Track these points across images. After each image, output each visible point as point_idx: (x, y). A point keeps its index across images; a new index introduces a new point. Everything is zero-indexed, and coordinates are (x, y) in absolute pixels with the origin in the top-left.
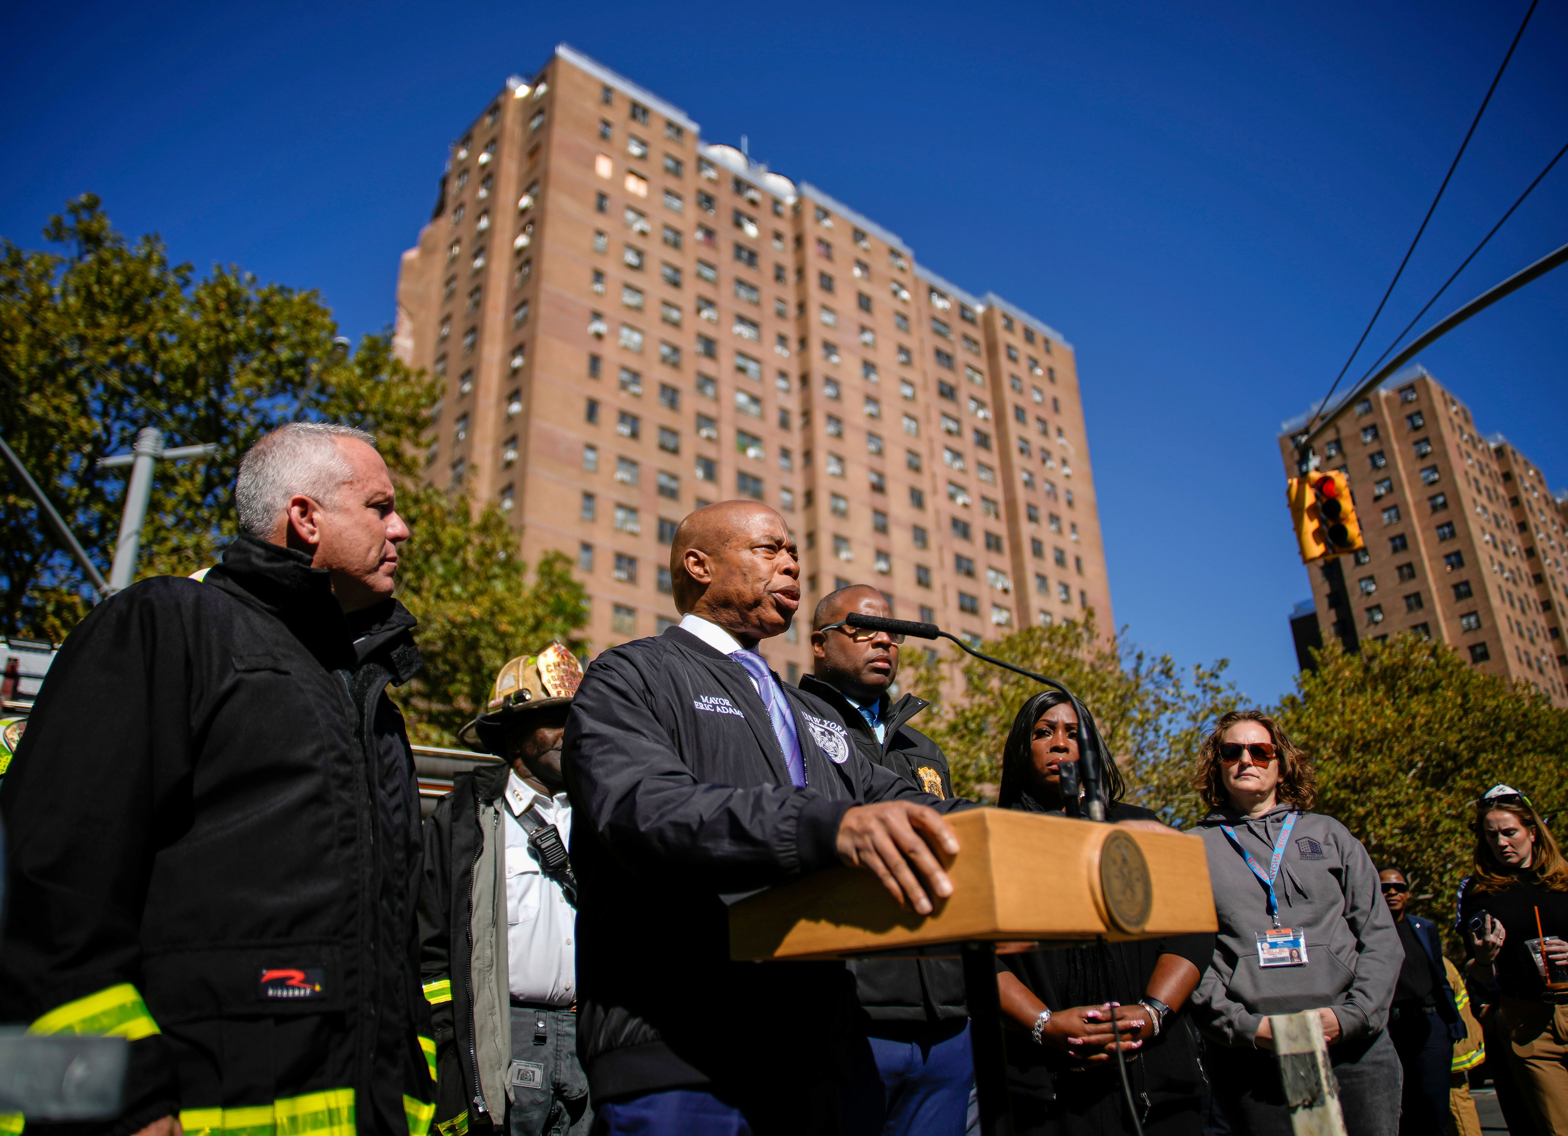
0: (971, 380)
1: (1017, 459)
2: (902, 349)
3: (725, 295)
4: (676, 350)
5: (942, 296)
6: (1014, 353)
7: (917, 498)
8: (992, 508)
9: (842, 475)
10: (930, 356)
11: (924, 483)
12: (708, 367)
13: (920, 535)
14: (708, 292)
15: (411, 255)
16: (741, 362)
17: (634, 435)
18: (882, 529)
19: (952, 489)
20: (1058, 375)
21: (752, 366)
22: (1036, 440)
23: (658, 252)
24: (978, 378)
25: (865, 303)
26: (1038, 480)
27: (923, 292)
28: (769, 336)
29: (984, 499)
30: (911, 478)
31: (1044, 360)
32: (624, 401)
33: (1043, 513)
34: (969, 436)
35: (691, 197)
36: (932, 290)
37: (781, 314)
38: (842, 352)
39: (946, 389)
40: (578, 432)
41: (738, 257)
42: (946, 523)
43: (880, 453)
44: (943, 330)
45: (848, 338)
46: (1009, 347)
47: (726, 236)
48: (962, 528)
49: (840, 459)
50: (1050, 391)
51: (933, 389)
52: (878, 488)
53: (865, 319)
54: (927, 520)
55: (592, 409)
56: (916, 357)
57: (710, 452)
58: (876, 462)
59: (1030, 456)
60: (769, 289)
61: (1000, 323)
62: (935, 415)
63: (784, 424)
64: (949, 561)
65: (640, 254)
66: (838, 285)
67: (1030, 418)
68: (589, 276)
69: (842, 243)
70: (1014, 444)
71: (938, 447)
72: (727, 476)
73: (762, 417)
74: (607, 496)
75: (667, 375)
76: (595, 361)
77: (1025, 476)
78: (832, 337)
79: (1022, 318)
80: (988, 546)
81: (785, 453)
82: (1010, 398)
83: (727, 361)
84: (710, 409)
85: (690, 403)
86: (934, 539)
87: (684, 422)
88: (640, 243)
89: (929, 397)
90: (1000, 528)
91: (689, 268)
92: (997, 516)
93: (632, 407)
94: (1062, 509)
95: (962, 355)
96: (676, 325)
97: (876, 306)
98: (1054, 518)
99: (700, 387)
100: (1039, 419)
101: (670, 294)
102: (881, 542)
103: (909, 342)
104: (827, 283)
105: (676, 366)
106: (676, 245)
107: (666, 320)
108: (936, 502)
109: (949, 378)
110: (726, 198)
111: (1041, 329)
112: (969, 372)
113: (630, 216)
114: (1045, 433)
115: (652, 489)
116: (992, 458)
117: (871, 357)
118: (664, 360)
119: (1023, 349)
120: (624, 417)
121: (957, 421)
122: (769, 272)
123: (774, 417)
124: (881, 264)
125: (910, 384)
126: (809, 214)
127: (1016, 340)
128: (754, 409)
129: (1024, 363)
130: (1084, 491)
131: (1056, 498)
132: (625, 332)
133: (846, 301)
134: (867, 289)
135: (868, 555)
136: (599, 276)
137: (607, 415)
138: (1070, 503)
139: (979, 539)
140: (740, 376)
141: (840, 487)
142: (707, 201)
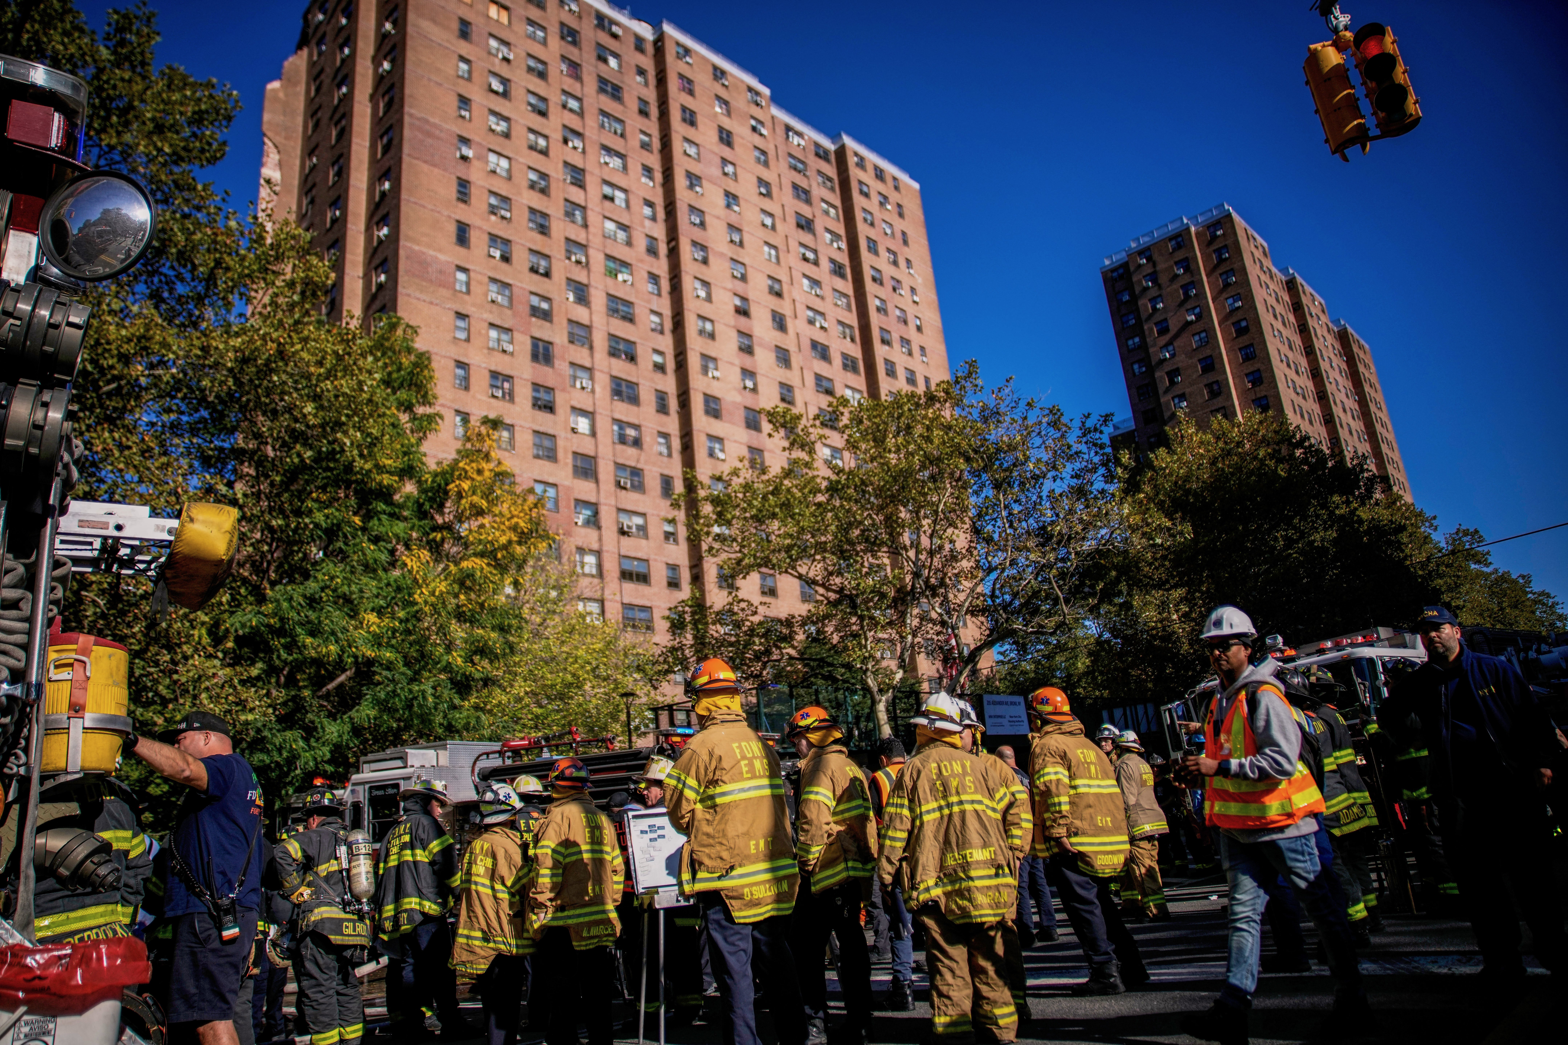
0: (827, 213)
1: (870, 287)
2: (761, 181)
3: (591, 125)
4: (544, 176)
5: (800, 134)
6: (865, 189)
7: (780, 322)
8: (847, 331)
9: (709, 299)
10: (788, 190)
11: (785, 308)
12: (577, 195)
13: (783, 357)
14: (574, 122)
15: (275, 85)
16: (607, 190)
17: (506, 259)
18: (747, 350)
19: (810, 314)
20: (906, 211)
21: (619, 195)
22: (888, 271)
23: (522, 81)
24: (832, 211)
25: (726, 138)
26: (890, 307)
27: (780, 131)
28: (635, 167)
29: (840, 323)
30: (773, 302)
31: (894, 196)
32: (494, 224)
33: (895, 337)
34: (825, 264)
35: (554, 30)
36: (788, 128)
37: (645, 146)
38: (705, 183)
39: (803, 223)
40: (450, 254)
41: (602, 90)
42: (806, 344)
43: (744, 278)
44: (800, 166)
45: (710, 169)
46: (861, 183)
47: (590, 68)
48: (822, 352)
49: (706, 284)
50: (900, 225)
51: (792, 221)
52: (743, 312)
53: (726, 152)
54: (788, 342)
55: (462, 235)
56: (775, 190)
57: (581, 276)
58: (739, 286)
59: (881, 284)
60: (634, 122)
61: (852, 160)
62: (793, 244)
63: (652, 251)
64: (810, 380)
65: (505, 81)
66: (700, 119)
67: (882, 250)
68: (454, 102)
69: (703, 80)
70: (868, 273)
71: (797, 275)
72: (598, 300)
73: (629, 243)
74: (481, 315)
75: (536, 200)
76: (463, 185)
77: (877, 302)
78: (696, 169)
79: (872, 157)
80: (845, 367)
81: (654, 278)
82: (863, 230)
83: (595, 189)
84: (580, 236)
85: (560, 228)
86: (796, 360)
87: (555, 247)
88: (504, 70)
89: (786, 227)
90: (856, 351)
91: (555, 98)
92: (853, 340)
93: (502, 231)
94: (911, 333)
95: (818, 191)
96: (545, 152)
97: (737, 140)
98: (905, 342)
99: (569, 215)
100: (889, 250)
101: (536, 122)
102: (747, 362)
103: (766, 175)
104: (690, 119)
105: (544, 191)
106: (542, 75)
107: (532, 148)
108: (797, 326)
109: (806, 211)
110: (588, 31)
111: (890, 169)
112: (824, 206)
113: (493, 43)
114: (895, 263)
115: (526, 310)
116: (847, 287)
117: (733, 188)
118: (532, 186)
119: (875, 185)
120: (494, 239)
121: (815, 252)
122: (633, 105)
123: (641, 243)
124: (740, 101)
125: (771, 215)
126: (670, 52)
127: (868, 178)
128: (621, 235)
129: (875, 199)
130: (931, 317)
131: (905, 322)
132: (493, 158)
133: (707, 135)
134: (727, 123)
135: (735, 375)
136: (464, 101)
137: (478, 240)
138: (919, 329)
139: (837, 361)
140: (607, 204)
141: (707, 310)
142: (570, 35)
